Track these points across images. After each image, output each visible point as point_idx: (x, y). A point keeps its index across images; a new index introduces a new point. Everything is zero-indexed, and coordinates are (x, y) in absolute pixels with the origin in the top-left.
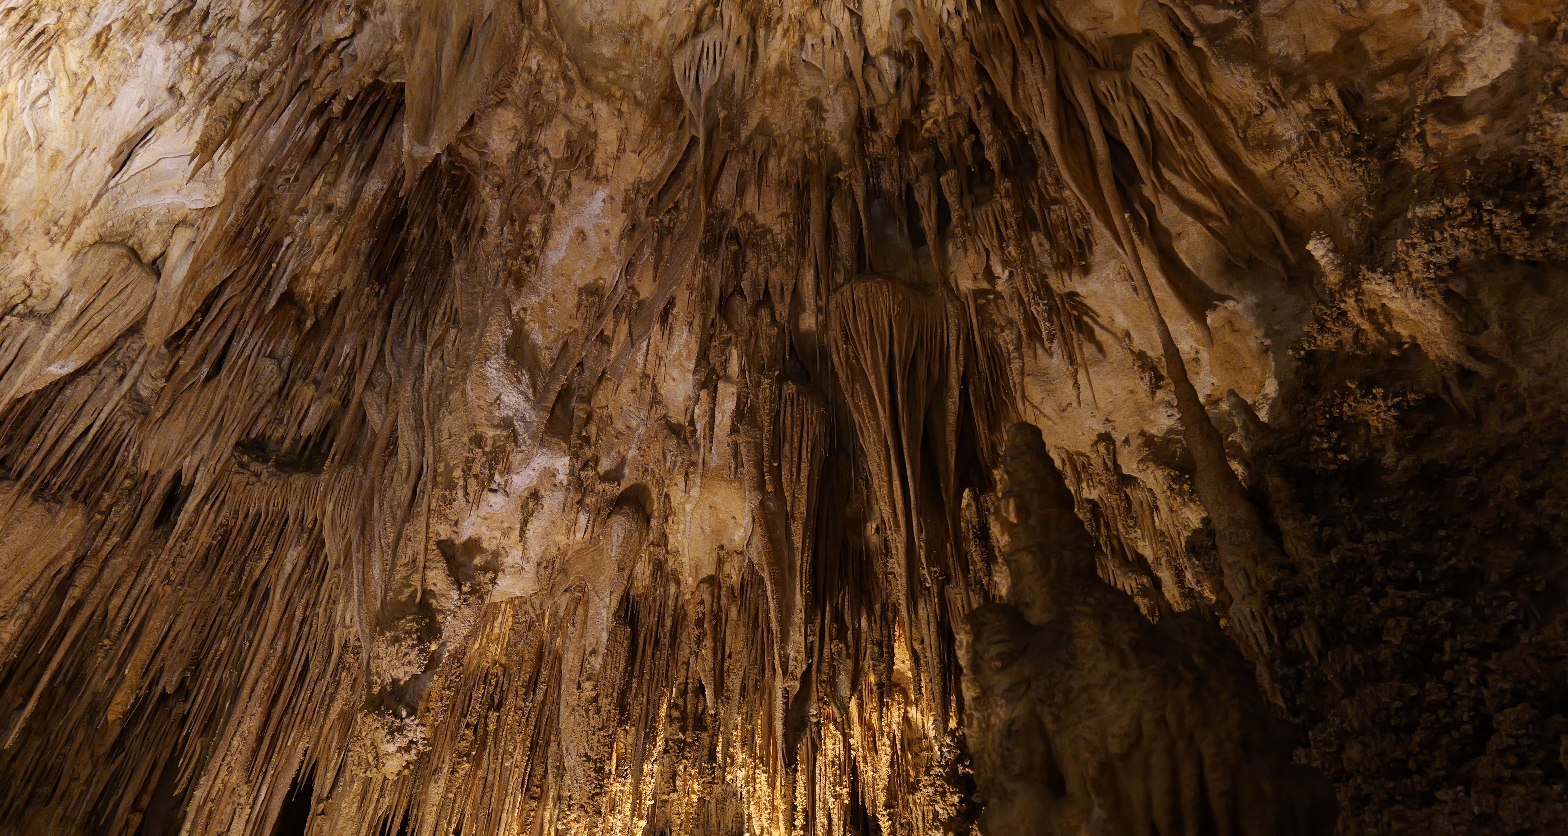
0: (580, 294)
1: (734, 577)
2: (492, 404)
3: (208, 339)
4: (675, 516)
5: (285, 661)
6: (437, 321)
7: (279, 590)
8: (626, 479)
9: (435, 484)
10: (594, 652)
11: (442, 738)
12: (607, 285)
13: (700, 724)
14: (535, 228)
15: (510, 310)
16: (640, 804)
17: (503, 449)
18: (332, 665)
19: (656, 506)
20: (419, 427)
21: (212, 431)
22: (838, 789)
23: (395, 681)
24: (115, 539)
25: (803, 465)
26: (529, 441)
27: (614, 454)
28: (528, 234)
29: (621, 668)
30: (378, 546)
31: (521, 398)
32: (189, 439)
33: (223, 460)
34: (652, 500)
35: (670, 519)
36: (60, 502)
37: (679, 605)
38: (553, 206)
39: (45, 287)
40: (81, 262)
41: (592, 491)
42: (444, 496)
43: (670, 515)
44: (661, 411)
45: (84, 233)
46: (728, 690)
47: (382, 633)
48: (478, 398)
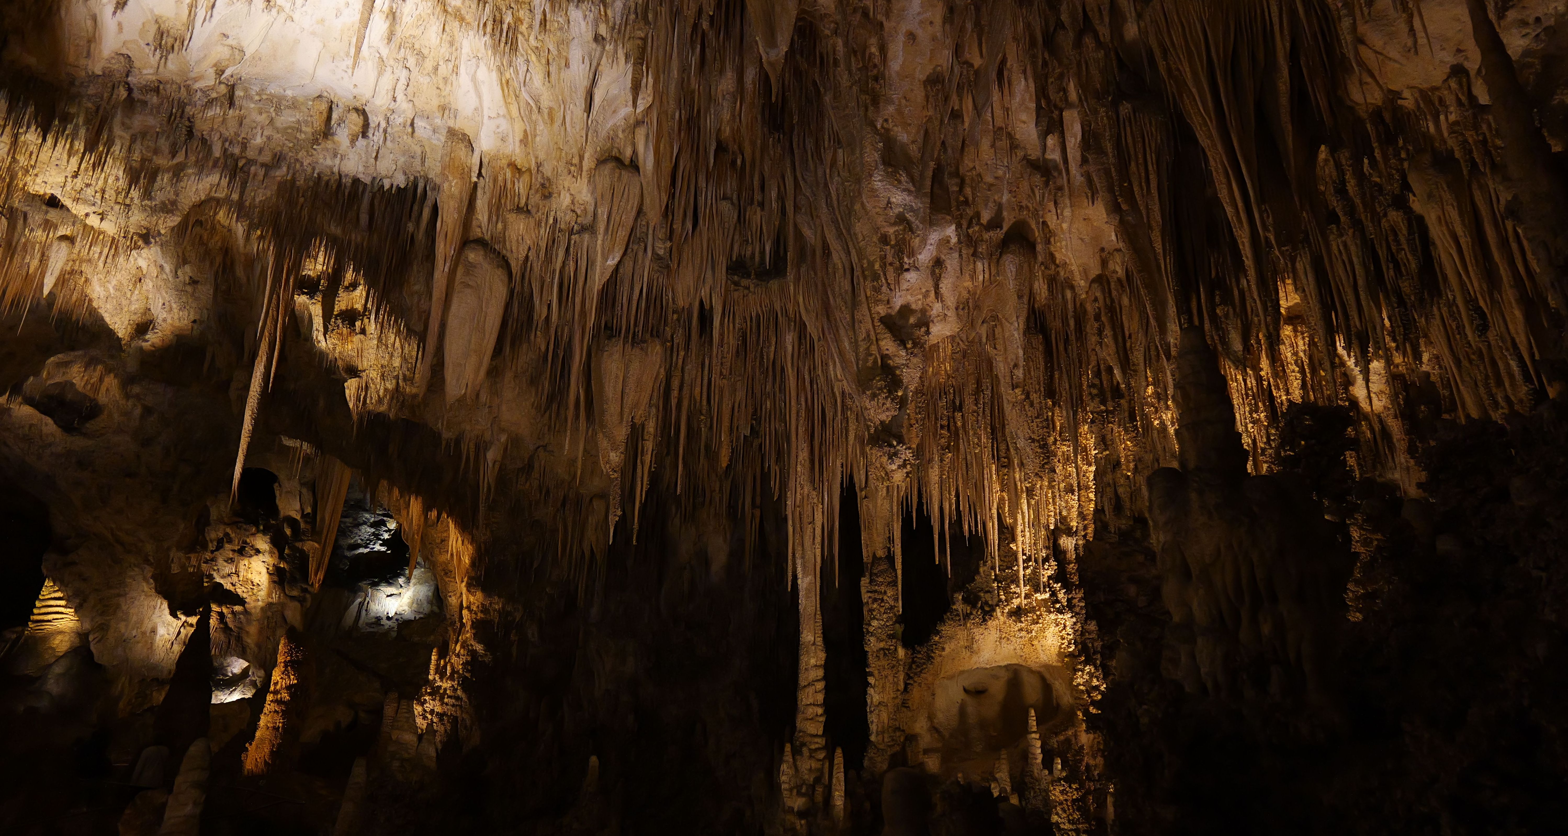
0: (925, 87)
1: (1120, 271)
2: (885, 209)
3: (683, 203)
4: (1055, 236)
5: (810, 411)
6: (826, 146)
7: (789, 365)
8: (1006, 220)
9: (865, 278)
10: (1016, 366)
11: (927, 438)
12: (945, 68)
13: (1117, 392)
14: (874, 50)
15: (876, 127)
16: (1087, 455)
17: (904, 239)
18: (839, 408)
19: (1037, 234)
20: (840, 235)
21: (709, 266)
22: (1255, 415)
23: (882, 422)
24: (682, 353)
25: (1151, 177)
26: (921, 226)
27: (991, 204)
28: (870, 57)
29: (1042, 368)
30: (842, 327)
31: (905, 195)
32: (699, 277)
33: (723, 285)
34: (1033, 229)
35: (1052, 240)
36: (645, 342)
37: (1078, 305)
38: (882, 24)
39: (582, 207)
40: (594, 181)
41: (982, 240)
42: (874, 286)
43: (1050, 237)
44: (1020, 154)
45: (588, 163)
46: (1134, 365)
47: (864, 393)
48: (874, 207)
